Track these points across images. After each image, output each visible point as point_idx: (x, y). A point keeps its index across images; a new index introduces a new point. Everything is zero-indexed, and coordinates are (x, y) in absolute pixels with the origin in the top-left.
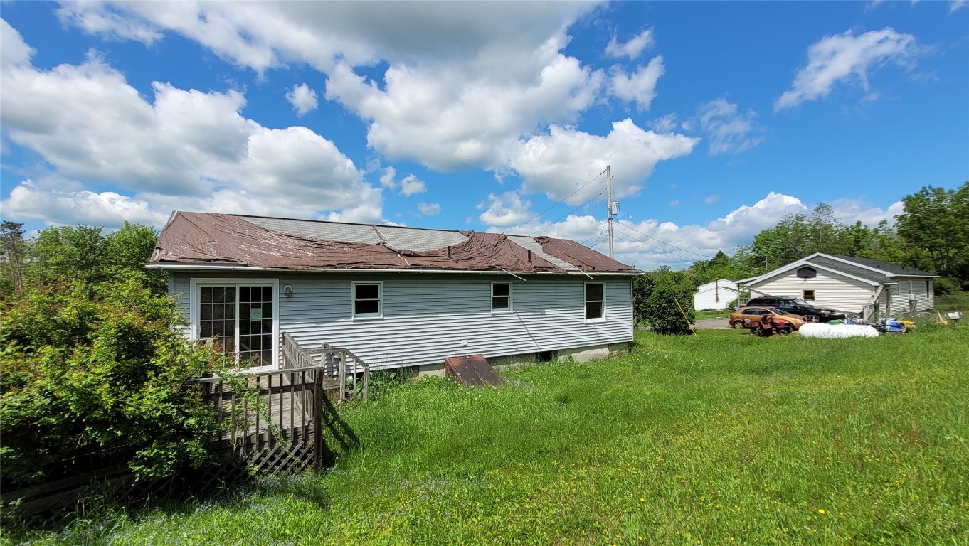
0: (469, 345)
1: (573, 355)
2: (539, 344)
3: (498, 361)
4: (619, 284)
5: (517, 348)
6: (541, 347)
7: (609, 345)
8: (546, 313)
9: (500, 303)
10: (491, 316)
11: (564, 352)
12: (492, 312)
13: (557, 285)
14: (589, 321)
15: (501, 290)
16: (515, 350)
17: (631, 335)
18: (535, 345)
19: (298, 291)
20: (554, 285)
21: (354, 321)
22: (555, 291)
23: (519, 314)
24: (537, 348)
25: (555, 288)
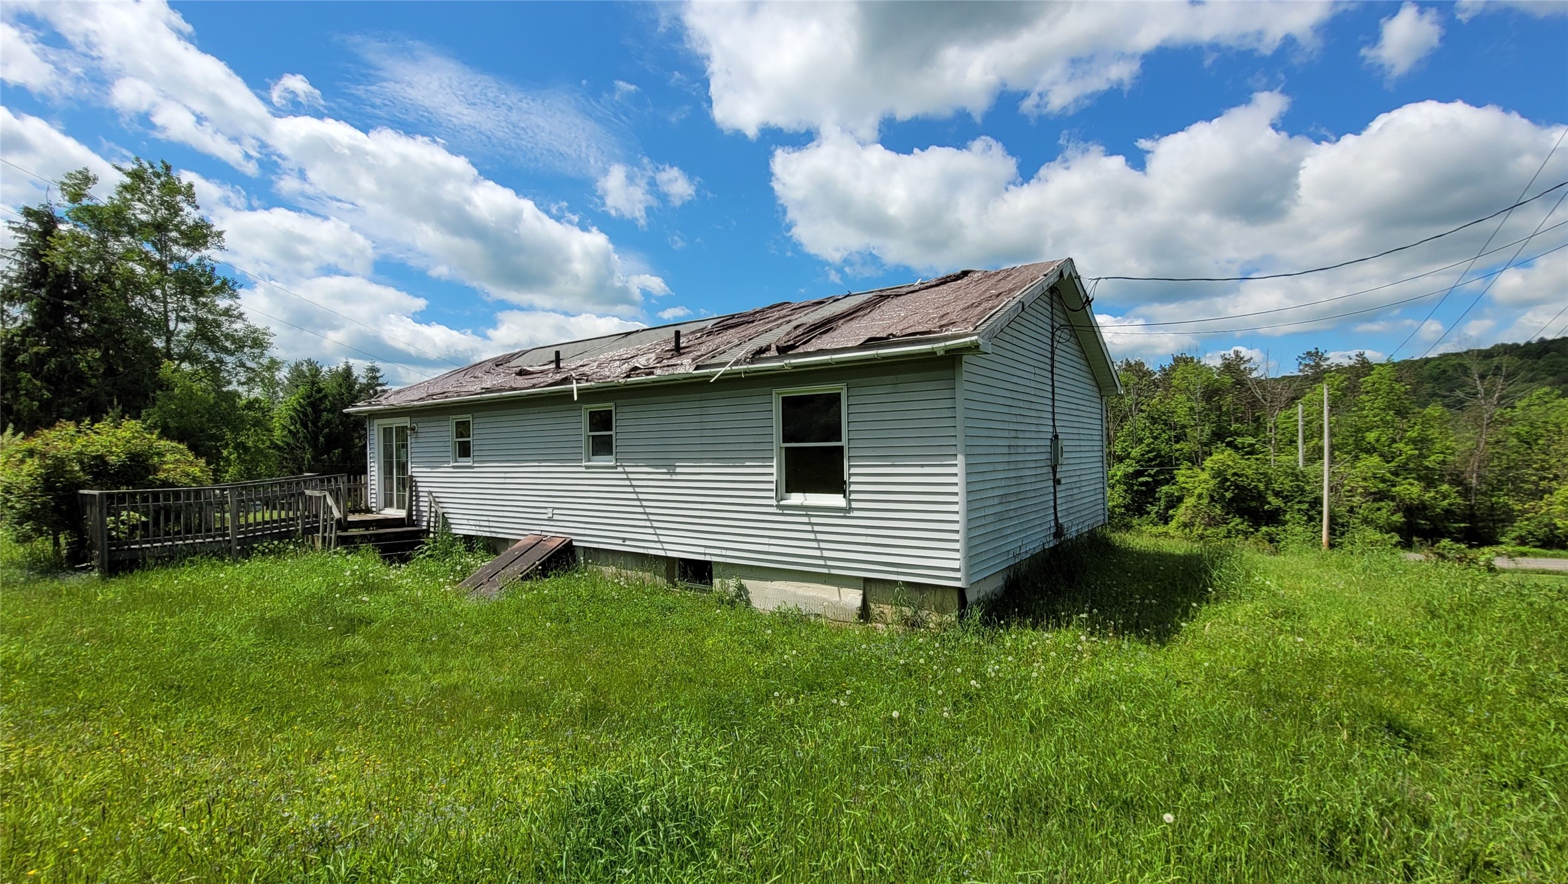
0: (556, 517)
1: (748, 584)
2: (662, 539)
3: (602, 556)
5: (624, 539)
6: (666, 546)
7: (866, 580)
8: (678, 470)
9: (602, 446)
10: (583, 469)
12: (584, 464)
13: (703, 404)
15: (602, 421)
16: (620, 542)
17: (956, 565)
18: (655, 538)
19: (423, 430)
20: (697, 404)
21: (454, 467)
22: (697, 419)
23: (628, 469)
24: (659, 546)
25: (697, 411)
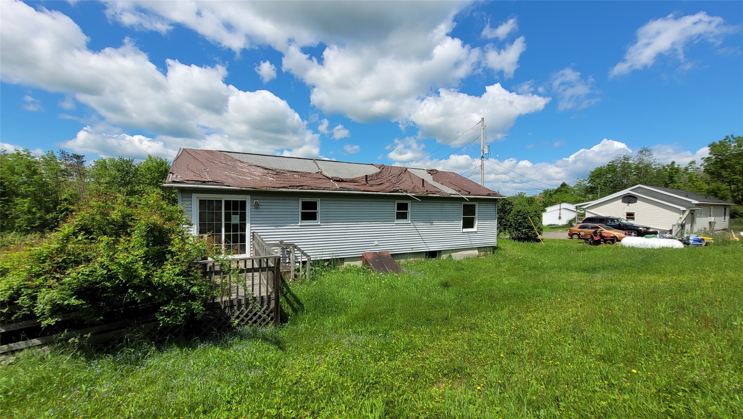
0: (379, 244)
1: (453, 254)
2: (428, 246)
3: (399, 256)
4: (487, 204)
5: (412, 248)
6: (429, 248)
7: (478, 248)
8: (434, 224)
9: (402, 216)
10: (395, 225)
11: (445, 251)
12: (395, 222)
13: (442, 204)
14: (465, 230)
15: (402, 207)
17: (495, 241)
18: (425, 246)
19: (263, 204)
20: (440, 204)
21: (301, 226)
22: (440, 208)
23: (415, 224)
24: (427, 248)
25: (441, 206)
